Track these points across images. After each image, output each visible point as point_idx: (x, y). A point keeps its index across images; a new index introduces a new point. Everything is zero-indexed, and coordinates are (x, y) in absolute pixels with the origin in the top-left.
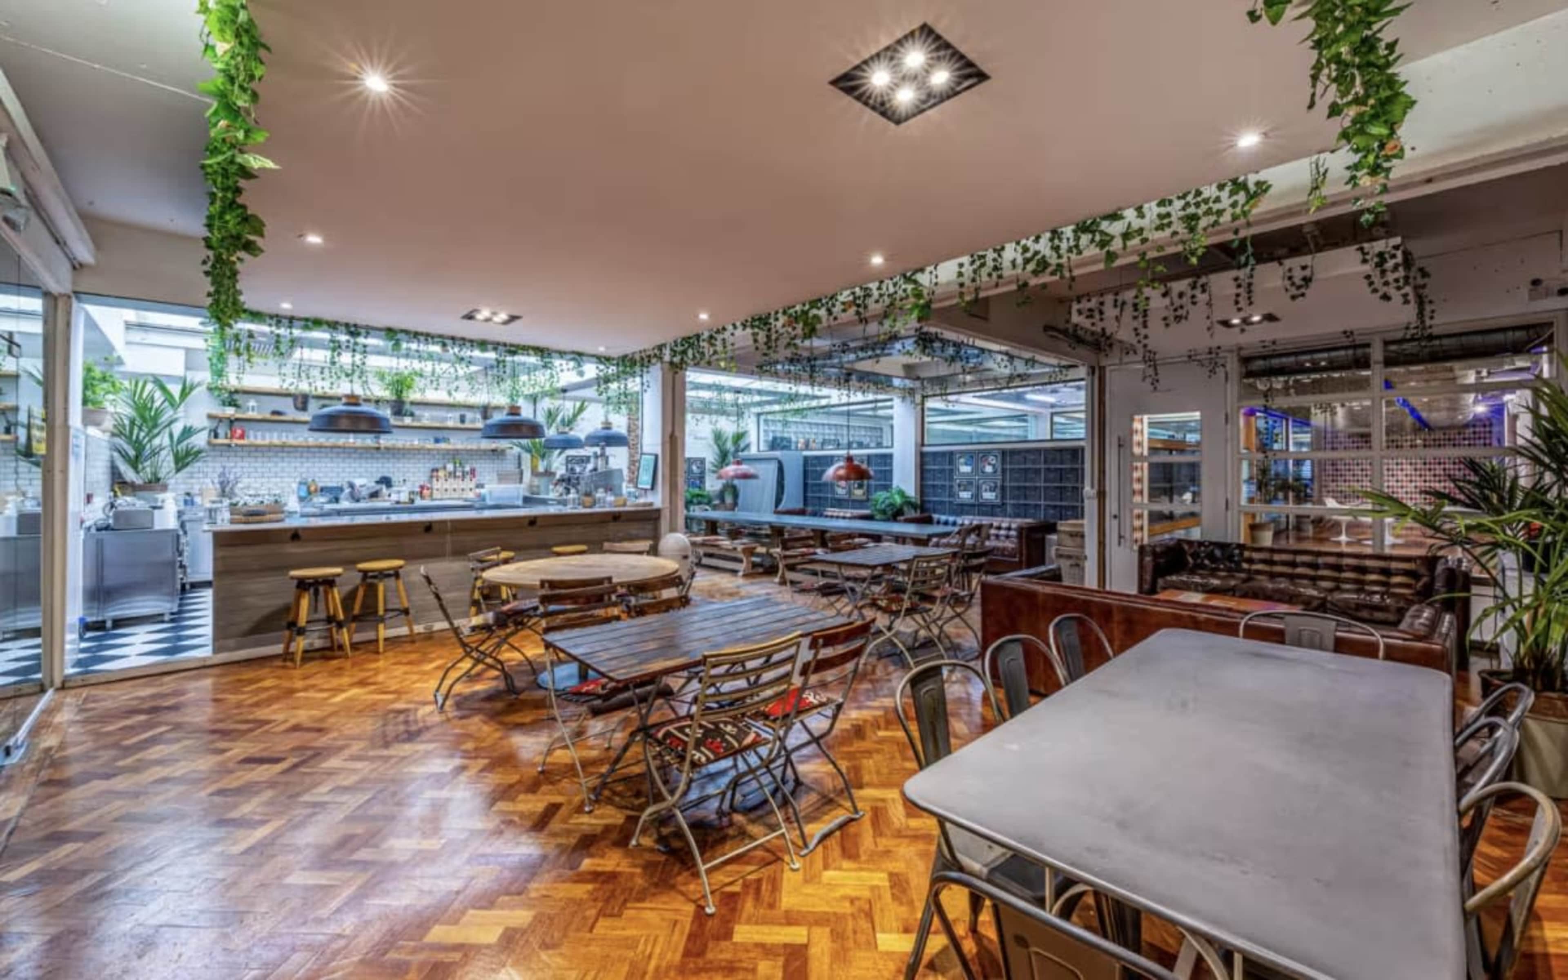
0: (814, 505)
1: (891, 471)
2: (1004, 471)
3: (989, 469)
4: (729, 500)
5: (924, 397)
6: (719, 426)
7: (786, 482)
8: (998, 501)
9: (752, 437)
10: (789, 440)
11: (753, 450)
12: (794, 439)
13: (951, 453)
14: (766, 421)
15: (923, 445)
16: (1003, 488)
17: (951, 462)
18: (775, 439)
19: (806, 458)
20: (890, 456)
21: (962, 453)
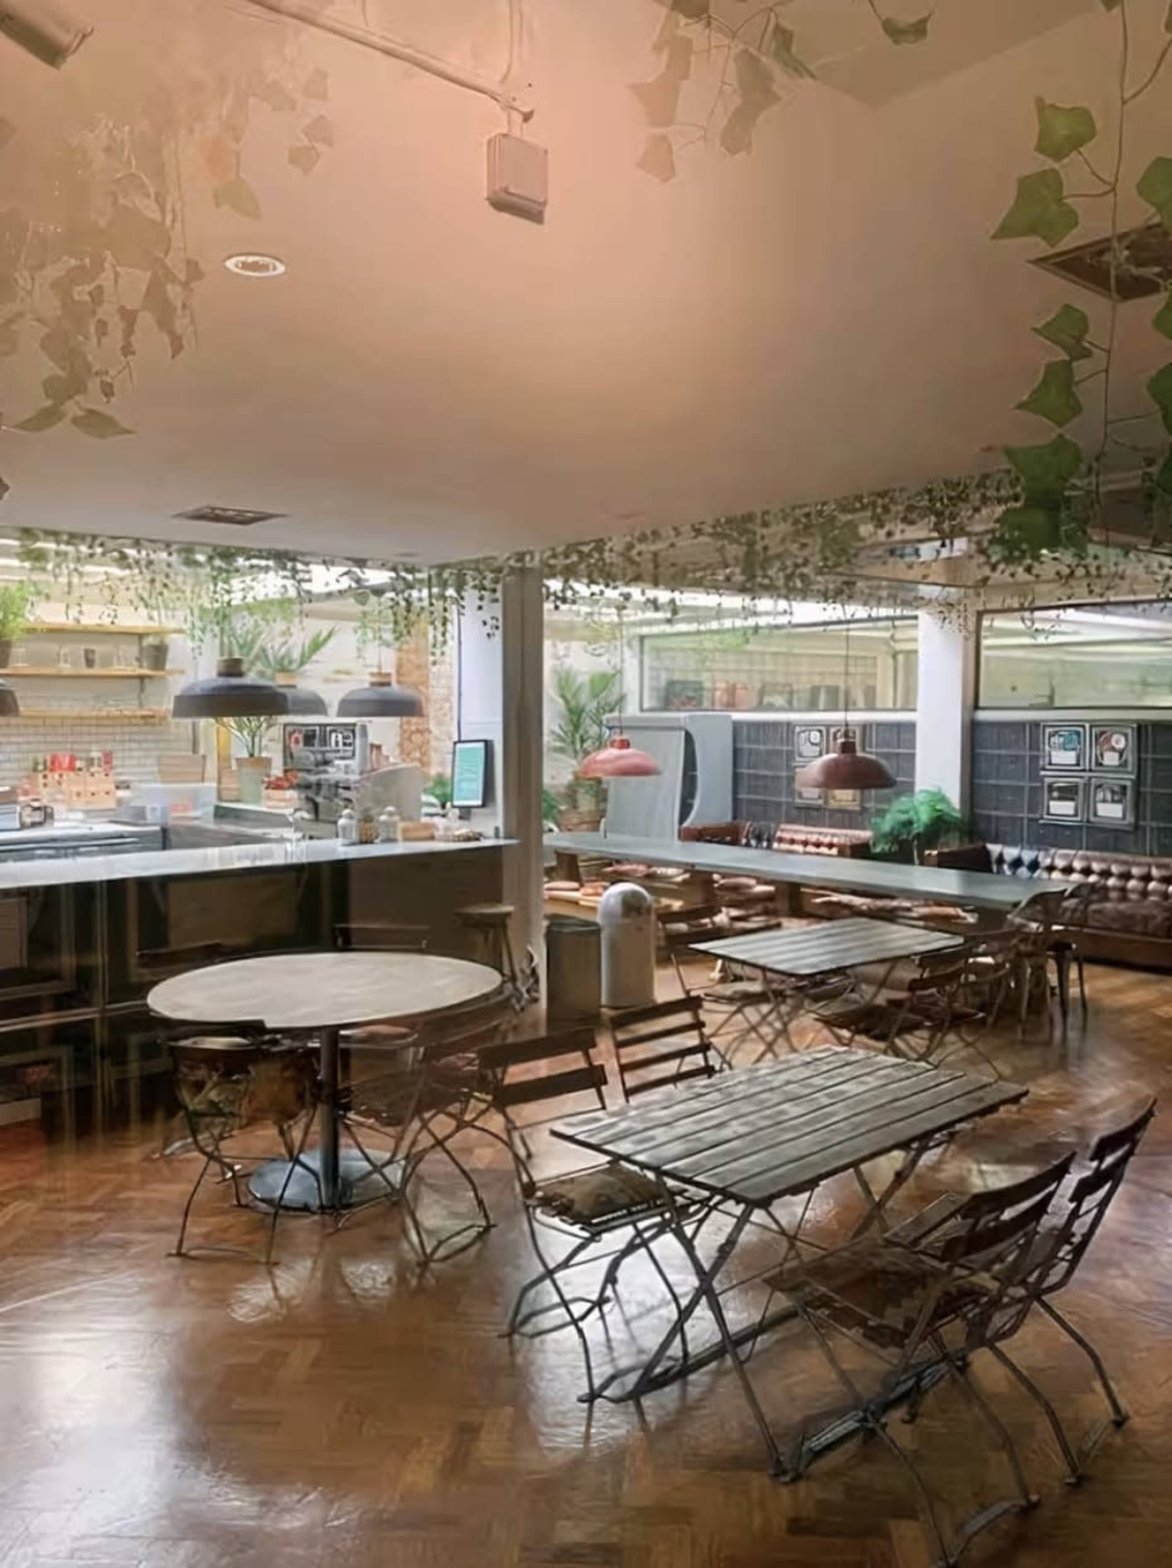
0: (754, 818)
1: (912, 756)
2: (1140, 763)
3: (1111, 759)
4: (586, 803)
5: (980, 615)
6: (568, 662)
7: (699, 773)
8: (1130, 819)
9: (631, 682)
10: (698, 687)
11: (632, 709)
12: (707, 685)
13: (1035, 725)
14: (657, 651)
15: (976, 707)
16: (1138, 795)
17: (1035, 745)
18: (671, 684)
19: (737, 726)
20: (911, 727)
21: (1057, 726)
